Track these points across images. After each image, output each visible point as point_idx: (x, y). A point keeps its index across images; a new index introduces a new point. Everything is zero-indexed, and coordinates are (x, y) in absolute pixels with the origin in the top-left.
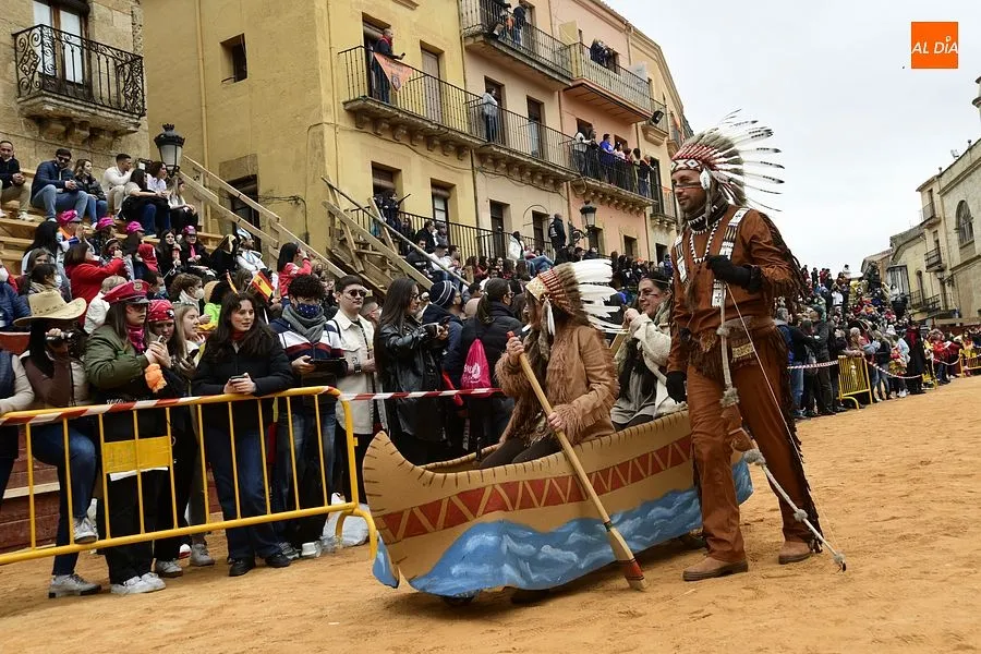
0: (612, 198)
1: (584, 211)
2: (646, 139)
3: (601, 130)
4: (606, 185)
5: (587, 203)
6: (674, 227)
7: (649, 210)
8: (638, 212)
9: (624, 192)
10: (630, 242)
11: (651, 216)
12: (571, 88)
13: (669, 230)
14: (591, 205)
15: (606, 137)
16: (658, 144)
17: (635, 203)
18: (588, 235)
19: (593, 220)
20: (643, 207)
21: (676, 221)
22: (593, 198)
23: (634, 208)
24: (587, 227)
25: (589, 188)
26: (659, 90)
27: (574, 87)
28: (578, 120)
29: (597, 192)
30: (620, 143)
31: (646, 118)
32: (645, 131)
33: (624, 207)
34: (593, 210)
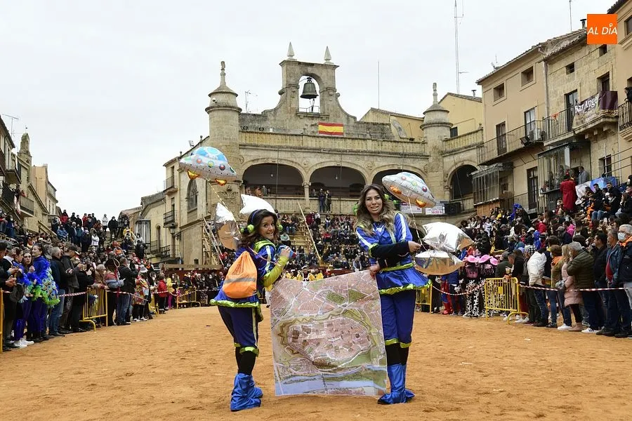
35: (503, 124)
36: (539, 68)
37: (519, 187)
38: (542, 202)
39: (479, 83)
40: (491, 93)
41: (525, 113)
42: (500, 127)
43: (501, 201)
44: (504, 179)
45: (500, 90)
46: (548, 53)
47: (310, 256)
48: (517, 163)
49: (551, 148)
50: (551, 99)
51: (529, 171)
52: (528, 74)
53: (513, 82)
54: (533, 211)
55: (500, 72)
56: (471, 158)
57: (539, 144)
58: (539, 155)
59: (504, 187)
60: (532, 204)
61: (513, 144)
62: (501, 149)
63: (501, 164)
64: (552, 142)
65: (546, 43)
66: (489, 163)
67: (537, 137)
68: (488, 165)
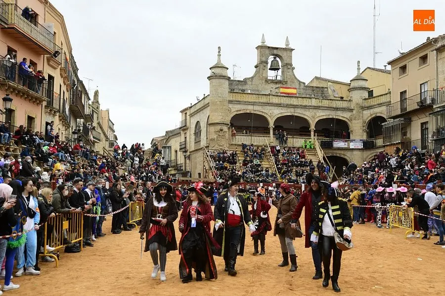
0: (24, 94)
1: (5, 100)
2: (49, 64)
3: (21, 55)
4: (21, 87)
5: (7, 95)
6: (58, 114)
7: (44, 103)
8: (38, 104)
9: (31, 92)
10: (30, 119)
11: (45, 106)
12: (6, 28)
13: (54, 115)
14: (10, 96)
15: (24, 59)
16: (55, 68)
17: (37, 99)
18: (5, 113)
19: (9, 105)
20: (41, 101)
21: (59, 111)
22: (12, 92)
23: (37, 101)
24: (6, 109)
25: (10, 87)
26: (60, 39)
27: (8, 28)
28: (8, 47)
29: (14, 89)
30: (33, 64)
31: (50, 53)
32: (48, 60)
33: (30, 100)
34: (11, 100)
35: (405, 92)
36: (432, 55)
37: (415, 134)
38: (431, 146)
39: (389, 63)
40: (398, 70)
41: (421, 85)
42: (403, 93)
43: (402, 143)
44: (404, 129)
45: (404, 69)
46: (439, 45)
47: (273, 175)
48: (414, 118)
49: (439, 109)
50: (440, 76)
51: (422, 124)
52: (424, 59)
53: (413, 64)
54: (424, 151)
55: (404, 56)
56: (382, 111)
57: (430, 107)
58: (430, 114)
59: (404, 134)
60: (424, 147)
61: (412, 106)
62: (403, 109)
63: (402, 119)
64: (440, 105)
65: (438, 38)
66: (394, 118)
67: (429, 102)
68: (394, 119)
